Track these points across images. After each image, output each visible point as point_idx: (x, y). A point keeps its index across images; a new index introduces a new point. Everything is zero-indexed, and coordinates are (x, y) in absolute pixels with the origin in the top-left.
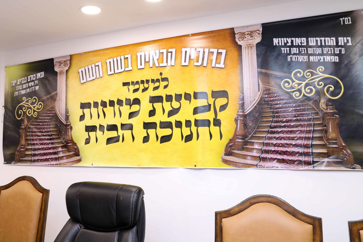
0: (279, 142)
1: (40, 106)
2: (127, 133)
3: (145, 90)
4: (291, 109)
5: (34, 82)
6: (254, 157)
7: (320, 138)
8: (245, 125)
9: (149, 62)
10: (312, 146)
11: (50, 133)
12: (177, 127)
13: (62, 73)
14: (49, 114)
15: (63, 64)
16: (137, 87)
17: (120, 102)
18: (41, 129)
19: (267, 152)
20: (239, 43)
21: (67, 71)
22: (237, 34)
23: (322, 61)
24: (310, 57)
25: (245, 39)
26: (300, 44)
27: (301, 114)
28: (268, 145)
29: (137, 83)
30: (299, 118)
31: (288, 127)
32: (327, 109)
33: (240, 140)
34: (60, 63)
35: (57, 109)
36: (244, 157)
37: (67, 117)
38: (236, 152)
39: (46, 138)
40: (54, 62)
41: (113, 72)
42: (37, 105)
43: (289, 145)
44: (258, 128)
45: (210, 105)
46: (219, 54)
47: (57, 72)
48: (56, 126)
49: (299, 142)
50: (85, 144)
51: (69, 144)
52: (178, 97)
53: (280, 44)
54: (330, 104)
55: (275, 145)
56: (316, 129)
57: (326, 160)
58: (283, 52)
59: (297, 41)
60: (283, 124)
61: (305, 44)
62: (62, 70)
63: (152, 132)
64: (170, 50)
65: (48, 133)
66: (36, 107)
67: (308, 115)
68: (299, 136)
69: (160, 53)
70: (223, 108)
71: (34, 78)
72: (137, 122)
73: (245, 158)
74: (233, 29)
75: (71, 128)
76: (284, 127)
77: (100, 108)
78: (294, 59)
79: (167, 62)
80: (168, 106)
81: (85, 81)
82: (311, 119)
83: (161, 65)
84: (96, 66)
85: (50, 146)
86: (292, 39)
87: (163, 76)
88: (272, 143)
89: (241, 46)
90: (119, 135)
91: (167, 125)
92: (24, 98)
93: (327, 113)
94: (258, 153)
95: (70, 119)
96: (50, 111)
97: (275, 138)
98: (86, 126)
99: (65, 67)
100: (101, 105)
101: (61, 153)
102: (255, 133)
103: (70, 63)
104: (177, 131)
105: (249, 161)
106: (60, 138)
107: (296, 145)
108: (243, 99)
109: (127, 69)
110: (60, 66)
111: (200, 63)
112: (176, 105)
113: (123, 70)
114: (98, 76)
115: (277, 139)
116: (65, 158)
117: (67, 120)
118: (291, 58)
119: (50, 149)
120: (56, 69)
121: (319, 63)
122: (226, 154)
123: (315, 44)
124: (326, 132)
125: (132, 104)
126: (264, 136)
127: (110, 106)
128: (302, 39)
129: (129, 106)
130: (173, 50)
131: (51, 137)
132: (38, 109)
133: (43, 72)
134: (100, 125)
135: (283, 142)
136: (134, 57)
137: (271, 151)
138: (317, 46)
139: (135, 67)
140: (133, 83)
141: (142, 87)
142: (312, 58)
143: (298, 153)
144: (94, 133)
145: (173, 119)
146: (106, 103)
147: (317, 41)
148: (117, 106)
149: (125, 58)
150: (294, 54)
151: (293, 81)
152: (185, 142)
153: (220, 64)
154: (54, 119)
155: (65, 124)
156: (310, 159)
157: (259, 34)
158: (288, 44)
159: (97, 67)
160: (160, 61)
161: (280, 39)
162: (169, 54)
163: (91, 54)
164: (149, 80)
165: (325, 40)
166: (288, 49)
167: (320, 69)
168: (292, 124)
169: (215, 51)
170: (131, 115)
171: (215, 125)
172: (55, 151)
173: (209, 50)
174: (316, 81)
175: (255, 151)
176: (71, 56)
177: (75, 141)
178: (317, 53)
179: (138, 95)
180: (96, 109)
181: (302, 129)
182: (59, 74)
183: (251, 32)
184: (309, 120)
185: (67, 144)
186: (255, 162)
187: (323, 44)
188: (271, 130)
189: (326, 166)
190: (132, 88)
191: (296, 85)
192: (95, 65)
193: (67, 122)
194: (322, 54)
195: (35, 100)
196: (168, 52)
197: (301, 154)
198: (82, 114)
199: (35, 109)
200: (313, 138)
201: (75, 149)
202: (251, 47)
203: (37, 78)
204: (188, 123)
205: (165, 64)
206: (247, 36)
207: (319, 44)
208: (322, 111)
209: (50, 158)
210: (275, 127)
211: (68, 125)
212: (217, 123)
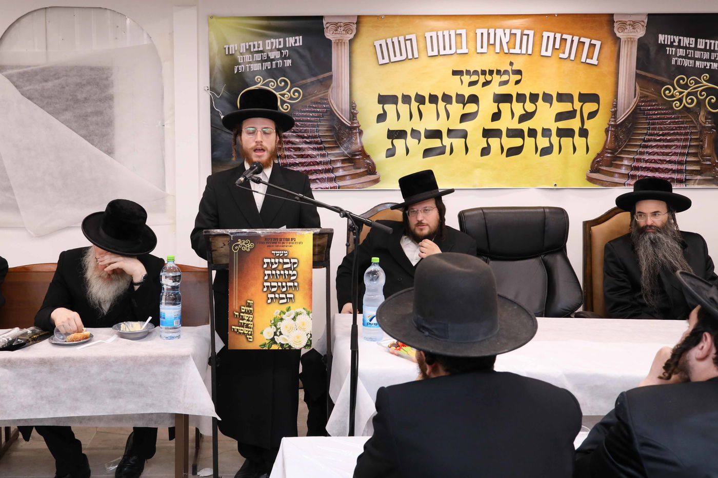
0: (652, 157)
1: (296, 94)
2: (458, 143)
3: (486, 84)
4: (669, 121)
5: (281, 53)
6: (622, 175)
7: (695, 155)
8: (616, 138)
9: (494, 45)
10: (687, 162)
11: (319, 139)
12: (529, 136)
13: (341, 42)
14: (315, 108)
15: (342, 28)
16: (474, 78)
17: (447, 98)
18: (301, 132)
19: (637, 169)
20: (618, 35)
21: (351, 41)
22: (617, 22)
23: (708, 67)
24: (697, 62)
25: (625, 31)
26: (688, 46)
27: (679, 127)
28: (639, 160)
29: (476, 72)
30: (676, 131)
31: (664, 140)
32: (705, 123)
33: (609, 155)
34: (337, 26)
35: (332, 102)
36: (612, 174)
37: (353, 116)
38: (604, 168)
39: (312, 146)
40: (324, 22)
41: (435, 53)
42: (289, 91)
43: (662, 161)
44: (629, 141)
45: (575, 111)
46: (592, 46)
47: (330, 41)
48: (332, 129)
49: (674, 158)
50: (386, 157)
51: (357, 157)
52: (534, 98)
53: (666, 43)
54: (710, 117)
55: (647, 161)
56: (692, 144)
57: (699, 177)
58: (668, 53)
59: (686, 41)
60: (659, 138)
61: (693, 46)
62: (341, 38)
63: (494, 142)
64: (526, 32)
65: (316, 140)
66: (286, 96)
67: (685, 128)
68: (674, 151)
69: (511, 34)
70: (592, 115)
71: (280, 44)
72: (473, 128)
73: (612, 176)
74: (612, 15)
75: (361, 132)
76: (660, 140)
77: (414, 105)
78: (679, 63)
79: (521, 48)
80: (518, 109)
81: (386, 60)
82: (688, 132)
83: (512, 51)
84: (407, 40)
85: (319, 159)
86: (680, 38)
87: (515, 67)
88: (644, 159)
89: (619, 39)
90: (444, 144)
91: (518, 133)
92: (258, 78)
93: (705, 127)
94: (627, 169)
95: (358, 119)
96: (317, 103)
97: (647, 152)
98: (389, 131)
99: (348, 35)
100: (416, 100)
101: (341, 170)
102: (625, 147)
103: (357, 29)
104: (529, 141)
105: (617, 180)
106: (338, 147)
107: (670, 162)
108: (616, 106)
109: (459, 51)
110: (337, 30)
111: (566, 56)
112: (530, 107)
113: (453, 51)
114: (410, 56)
115: (650, 154)
116: (348, 177)
117: (354, 120)
118: (676, 61)
119: (318, 164)
120: (329, 35)
121: (705, 70)
122: (592, 171)
123: (703, 47)
124: (702, 147)
125: (467, 103)
126: (636, 150)
127: (431, 102)
128: (691, 39)
129: (462, 105)
130: (531, 33)
131: (321, 146)
132: (291, 98)
133: (301, 37)
134: (413, 130)
135: (656, 157)
136: (472, 35)
137: (641, 167)
138: (705, 50)
139: (473, 49)
140: (468, 72)
141: (482, 79)
142: (698, 63)
143: (672, 170)
144: (403, 141)
145: (525, 126)
146: (424, 97)
147: (706, 43)
148: (441, 104)
149: (456, 35)
150: (680, 57)
151: (675, 89)
152: (541, 156)
153: (592, 59)
154: (326, 118)
155: (349, 125)
156: (683, 176)
157: (643, 26)
158: (674, 44)
159: (408, 43)
160: (511, 45)
161: (666, 36)
162: (525, 38)
163: (398, 20)
164: (493, 71)
165: (715, 44)
166: (674, 49)
167: (705, 77)
168: (669, 138)
169: (587, 41)
170: (464, 118)
171: (580, 135)
172: (330, 167)
173: (579, 39)
174: (698, 91)
175: (624, 168)
176: (359, 17)
177: (368, 152)
178: (704, 58)
179: (475, 90)
180: (408, 106)
181: (678, 144)
182: (336, 45)
183: (634, 22)
184: (686, 134)
185: (352, 156)
186: (622, 181)
187: (712, 48)
188: (644, 143)
189: (699, 184)
190: (467, 79)
191: (678, 93)
192: (405, 38)
193: (352, 123)
194: (710, 60)
195: (283, 83)
196: (522, 35)
197: (674, 171)
198: (382, 112)
199: (285, 99)
200: (688, 154)
201: (368, 164)
202: (632, 42)
203: (287, 46)
204: (546, 132)
205: (517, 51)
206: (628, 27)
207: (708, 48)
208: (700, 124)
209: (318, 179)
210: (649, 140)
211: (355, 128)
212: (584, 133)
